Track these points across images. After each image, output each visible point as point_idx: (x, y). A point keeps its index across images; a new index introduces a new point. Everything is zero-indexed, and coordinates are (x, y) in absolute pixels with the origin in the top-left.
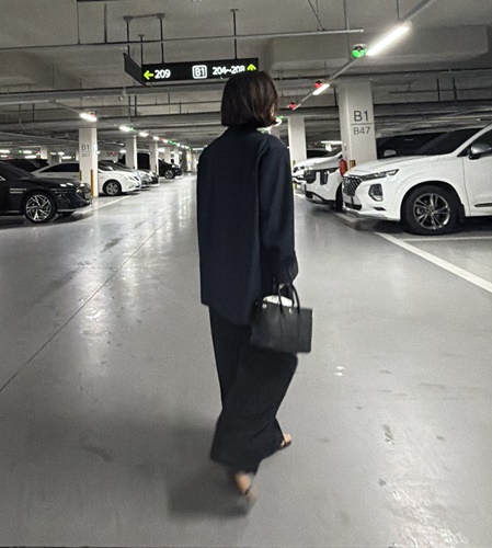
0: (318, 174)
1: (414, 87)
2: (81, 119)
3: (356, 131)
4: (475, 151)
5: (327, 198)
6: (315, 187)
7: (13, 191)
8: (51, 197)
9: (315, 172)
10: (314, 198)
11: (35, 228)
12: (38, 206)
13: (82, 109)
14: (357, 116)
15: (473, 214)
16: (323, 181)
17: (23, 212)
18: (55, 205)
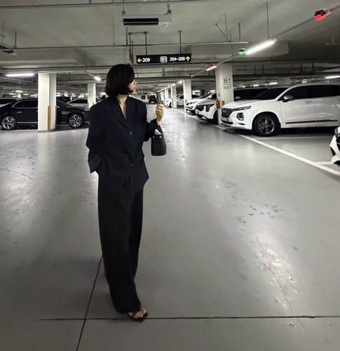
0: (205, 107)
1: (248, 68)
2: (94, 80)
3: (225, 88)
4: (285, 98)
5: (209, 118)
6: (203, 113)
7: (64, 113)
8: (82, 116)
9: (203, 106)
10: (203, 118)
11: (73, 131)
12: (76, 120)
13: (96, 75)
14: (225, 81)
15: (285, 127)
16: (207, 110)
17: (68, 123)
18: (83, 120)
